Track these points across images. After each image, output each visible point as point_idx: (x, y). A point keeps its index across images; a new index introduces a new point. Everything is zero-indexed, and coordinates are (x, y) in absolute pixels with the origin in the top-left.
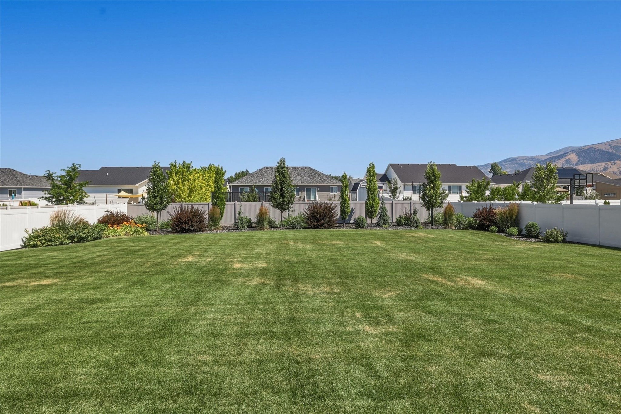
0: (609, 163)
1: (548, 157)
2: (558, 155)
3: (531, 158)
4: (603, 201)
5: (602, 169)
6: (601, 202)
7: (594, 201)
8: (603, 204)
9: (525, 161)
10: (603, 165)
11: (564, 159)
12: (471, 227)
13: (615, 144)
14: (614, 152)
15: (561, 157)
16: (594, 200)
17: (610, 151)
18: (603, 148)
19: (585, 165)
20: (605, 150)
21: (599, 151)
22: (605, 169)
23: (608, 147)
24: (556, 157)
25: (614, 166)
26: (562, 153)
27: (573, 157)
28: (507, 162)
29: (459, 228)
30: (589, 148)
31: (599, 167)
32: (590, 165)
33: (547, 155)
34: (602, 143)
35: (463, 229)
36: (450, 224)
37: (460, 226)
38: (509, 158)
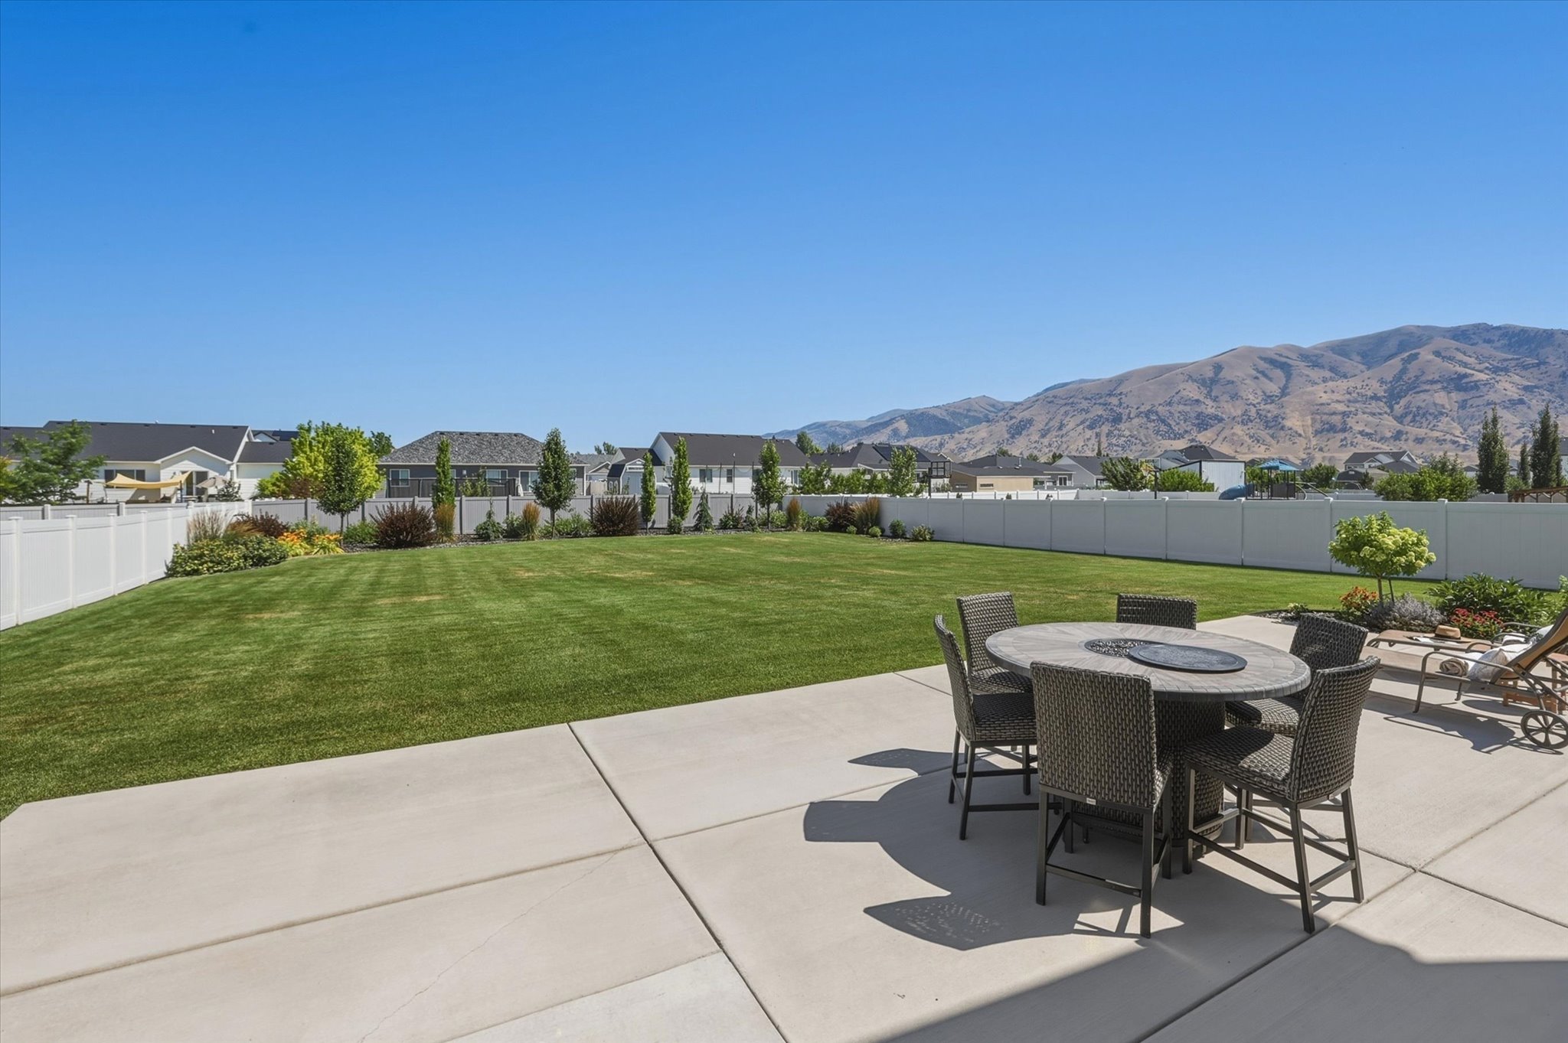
0: (946, 437)
1: (870, 424)
2: (881, 421)
3: (847, 425)
4: (956, 494)
5: (937, 445)
6: (953, 495)
7: (946, 494)
8: (955, 497)
9: (838, 429)
10: (939, 438)
11: (890, 428)
12: (822, 528)
13: (952, 409)
14: (952, 420)
15: (886, 424)
16: (946, 492)
17: (947, 419)
18: (938, 413)
19: (917, 438)
20: (940, 417)
21: (934, 417)
22: (941, 445)
23: (944, 414)
24: (880, 424)
25: (952, 441)
26: (888, 419)
27: (902, 426)
28: (811, 429)
29: (808, 530)
30: (922, 413)
31: (934, 442)
32: (924, 439)
33: (868, 420)
34: (937, 407)
35: (814, 530)
36: (795, 525)
37: (809, 528)
38: (815, 424)
